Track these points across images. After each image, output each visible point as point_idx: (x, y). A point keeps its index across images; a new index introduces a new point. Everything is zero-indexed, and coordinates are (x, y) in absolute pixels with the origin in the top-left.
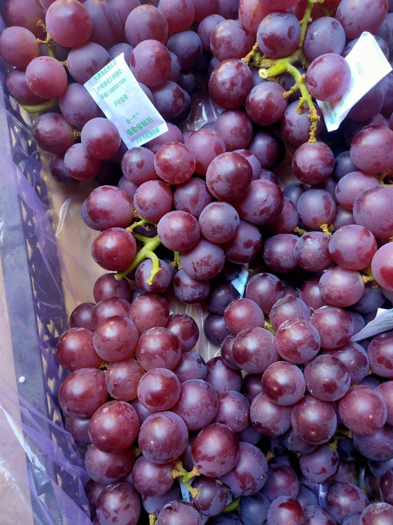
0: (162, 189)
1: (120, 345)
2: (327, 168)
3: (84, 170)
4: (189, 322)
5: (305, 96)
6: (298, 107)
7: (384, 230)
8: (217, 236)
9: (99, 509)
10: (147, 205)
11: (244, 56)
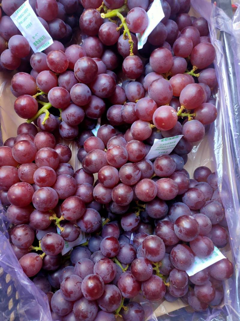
0: (51, 75)
1: (25, 153)
2: (138, 69)
3: (10, 63)
4: (66, 147)
5: (126, 30)
6: (123, 36)
7: (161, 100)
8: (78, 100)
9: (12, 235)
10: (42, 82)
11: (98, 8)
